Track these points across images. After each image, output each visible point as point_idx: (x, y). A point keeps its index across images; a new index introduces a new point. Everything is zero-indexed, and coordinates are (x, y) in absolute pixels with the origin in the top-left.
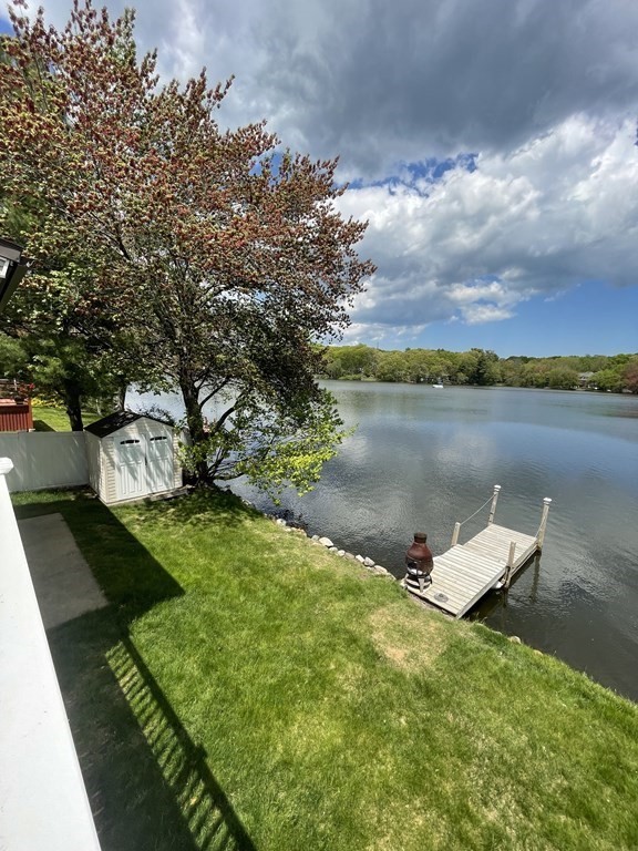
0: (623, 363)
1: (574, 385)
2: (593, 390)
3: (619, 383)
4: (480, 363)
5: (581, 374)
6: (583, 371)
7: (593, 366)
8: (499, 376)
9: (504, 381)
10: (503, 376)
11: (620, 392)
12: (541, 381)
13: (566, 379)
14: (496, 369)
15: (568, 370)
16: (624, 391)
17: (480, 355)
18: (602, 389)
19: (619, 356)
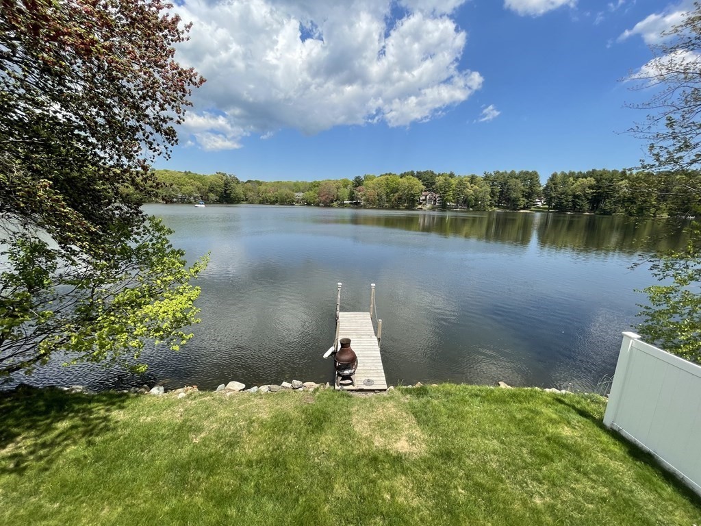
0: (317, 186)
1: (293, 201)
2: (304, 205)
3: (317, 199)
4: (226, 185)
5: (296, 194)
6: (297, 192)
7: (302, 188)
8: (242, 196)
9: (247, 200)
10: (246, 196)
11: (318, 206)
12: (273, 199)
13: (288, 198)
14: (239, 190)
15: (288, 191)
16: (321, 205)
17: (225, 178)
18: (309, 204)
19: (314, 182)
